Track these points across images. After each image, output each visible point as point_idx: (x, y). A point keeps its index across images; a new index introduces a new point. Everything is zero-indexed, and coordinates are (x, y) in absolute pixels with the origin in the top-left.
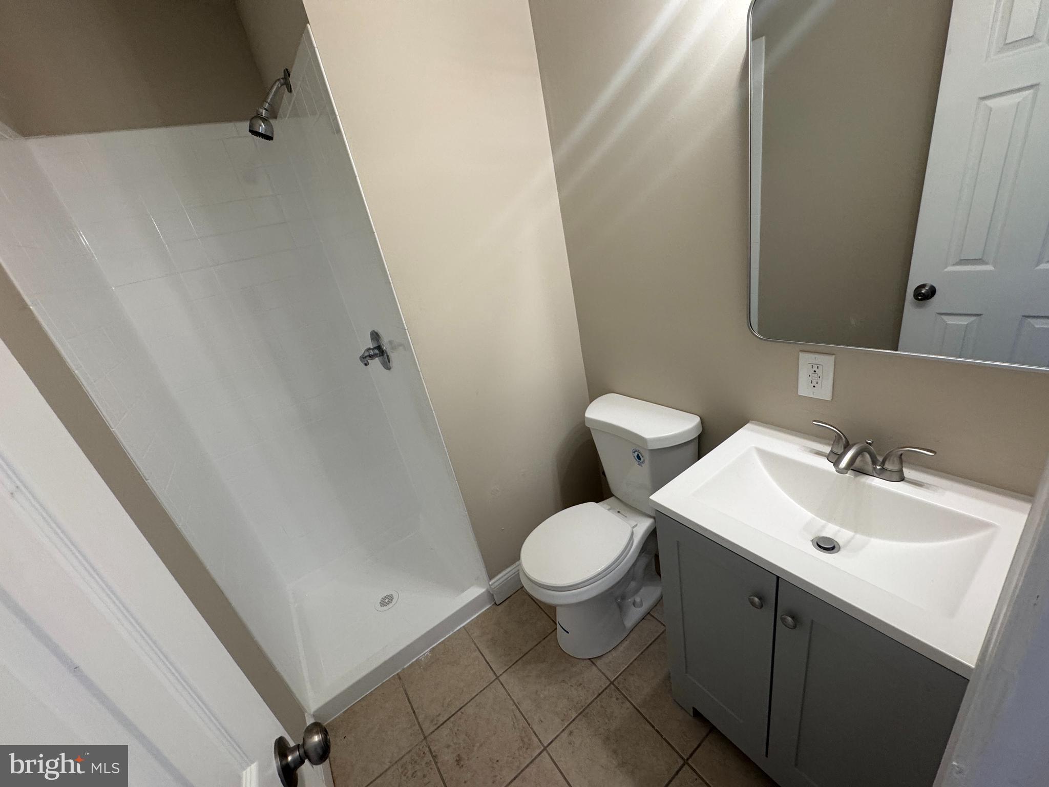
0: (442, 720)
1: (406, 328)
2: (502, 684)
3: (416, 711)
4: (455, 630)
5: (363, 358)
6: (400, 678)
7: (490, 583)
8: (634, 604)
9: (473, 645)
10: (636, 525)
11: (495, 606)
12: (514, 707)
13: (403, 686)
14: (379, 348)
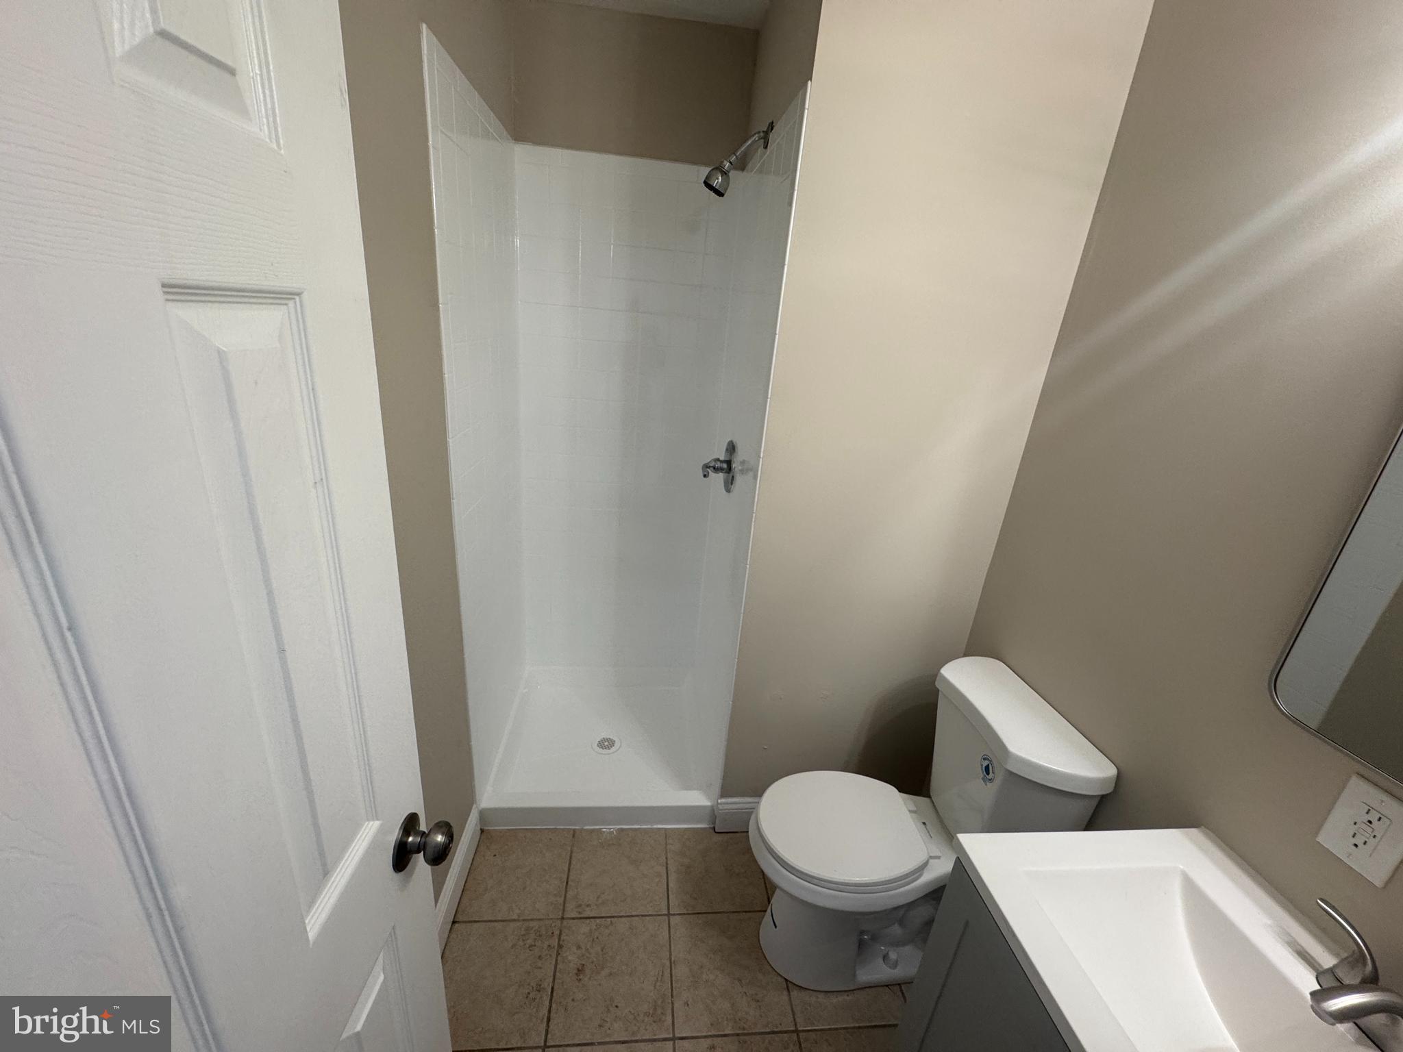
0: (588, 913)
1: (762, 456)
2: (669, 927)
3: (569, 883)
4: (655, 827)
5: (706, 466)
6: (574, 836)
7: (719, 801)
8: (885, 957)
9: (664, 858)
10: (939, 858)
11: (712, 831)
12: (668, 963)
13: (573, 846)
14: (729, 463)
